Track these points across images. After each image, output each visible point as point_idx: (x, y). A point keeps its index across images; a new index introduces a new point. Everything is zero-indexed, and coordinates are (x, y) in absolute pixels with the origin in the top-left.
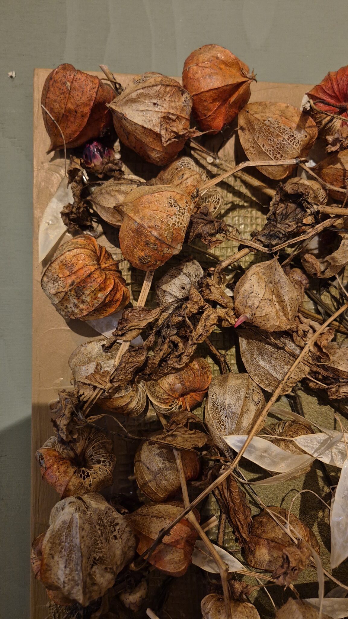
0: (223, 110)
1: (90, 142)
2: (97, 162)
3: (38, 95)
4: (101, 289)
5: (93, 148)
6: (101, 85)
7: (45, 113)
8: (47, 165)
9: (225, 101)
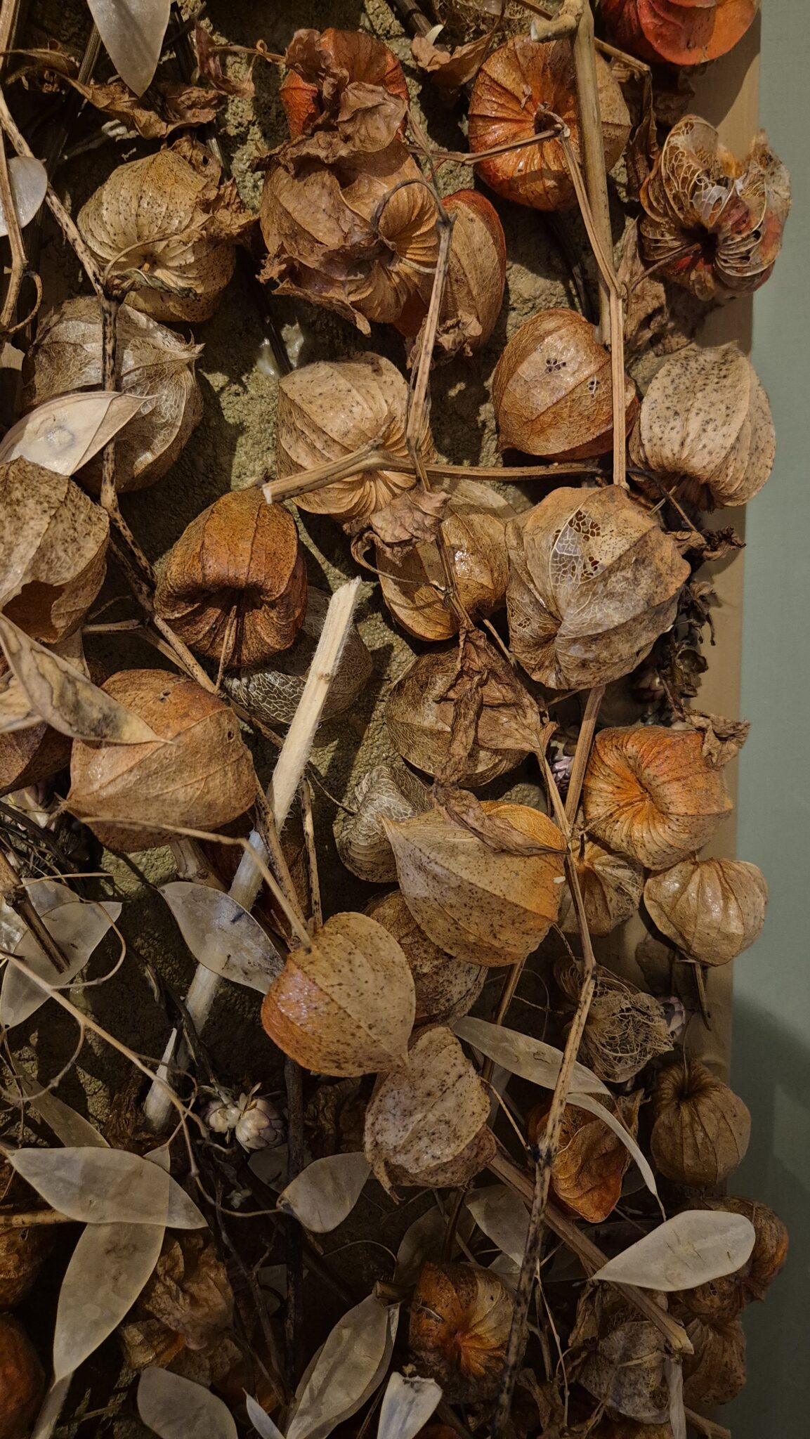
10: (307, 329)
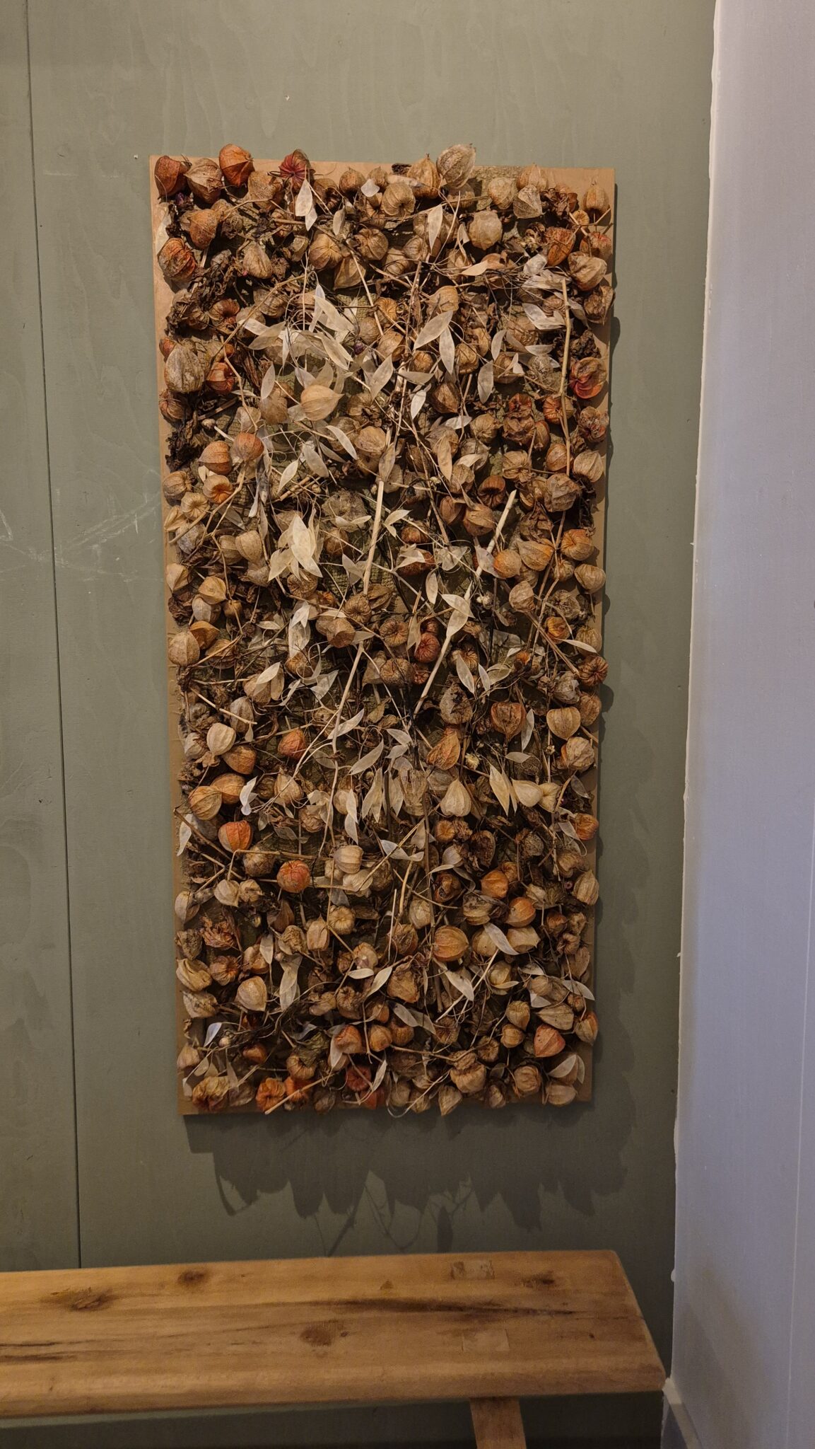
0: (240, 175)
1: (178, 193)
2: (182, 202)
3: (152, 169)
4: (185, 259)
5: (180, 196)
6: (181, 165)
7: (156, 179)
8: (158, 206)
9: (239, 171)
10: (508, 446)
